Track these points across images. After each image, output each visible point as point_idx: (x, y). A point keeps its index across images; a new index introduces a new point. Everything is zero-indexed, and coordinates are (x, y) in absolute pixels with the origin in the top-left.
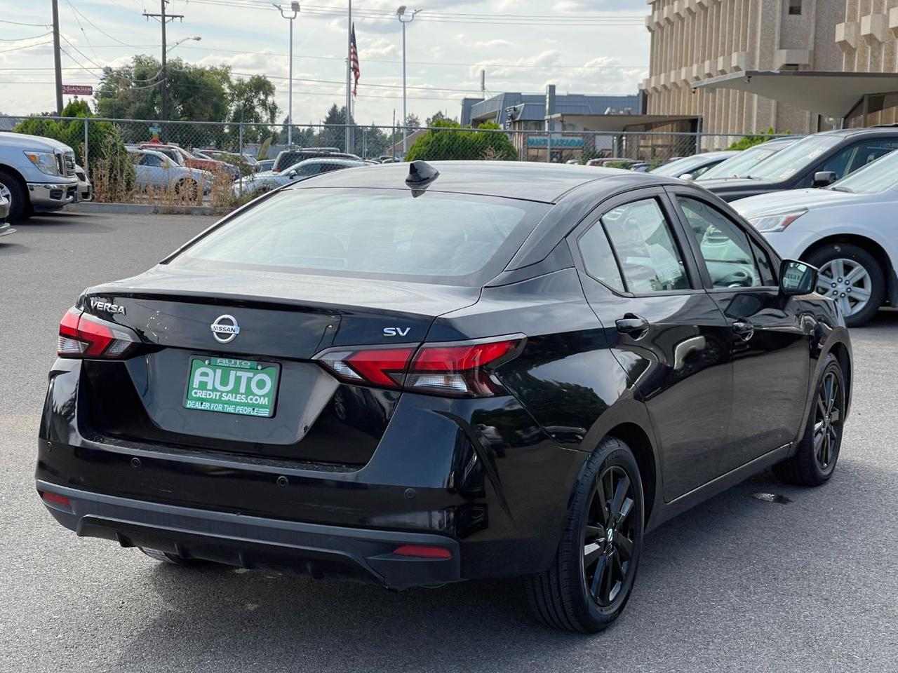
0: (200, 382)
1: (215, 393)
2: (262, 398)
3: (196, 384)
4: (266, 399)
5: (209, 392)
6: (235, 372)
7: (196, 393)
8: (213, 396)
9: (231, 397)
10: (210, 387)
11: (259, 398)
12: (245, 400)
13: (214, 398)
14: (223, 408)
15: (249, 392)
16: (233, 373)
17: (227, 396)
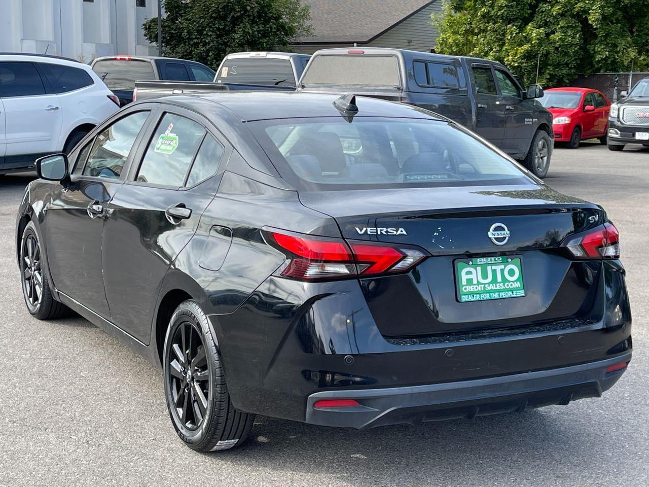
0: (467, 280)
1: (480, 286)
2: (515, 283)
3: (464, 282)
4: (518, 283)
5: (475, 286)
6: (490, 267)
7: (465, 289)
8: (479, 288)
9: (492, 287)
10: (475, 282)
11: (513, 284)
12: (503, 287)
13: (480, 290)
14: (490, 296)
15: (504, 280)
16: (489, 268)
17: (489, 286)
